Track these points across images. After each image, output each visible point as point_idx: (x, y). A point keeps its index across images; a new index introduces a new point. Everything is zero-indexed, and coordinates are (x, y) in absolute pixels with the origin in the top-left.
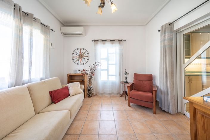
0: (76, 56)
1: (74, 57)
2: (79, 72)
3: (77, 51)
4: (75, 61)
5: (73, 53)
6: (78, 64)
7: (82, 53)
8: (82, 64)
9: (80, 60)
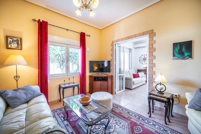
0: (141, 59)
1: (140, 60)
2: (143, 68)
3: (142, 56)
4: (141, 62)
5: (140, 58)
6: (143, 64)
7: (145, 58)
8: (145, 64)
9: (144, 62)
